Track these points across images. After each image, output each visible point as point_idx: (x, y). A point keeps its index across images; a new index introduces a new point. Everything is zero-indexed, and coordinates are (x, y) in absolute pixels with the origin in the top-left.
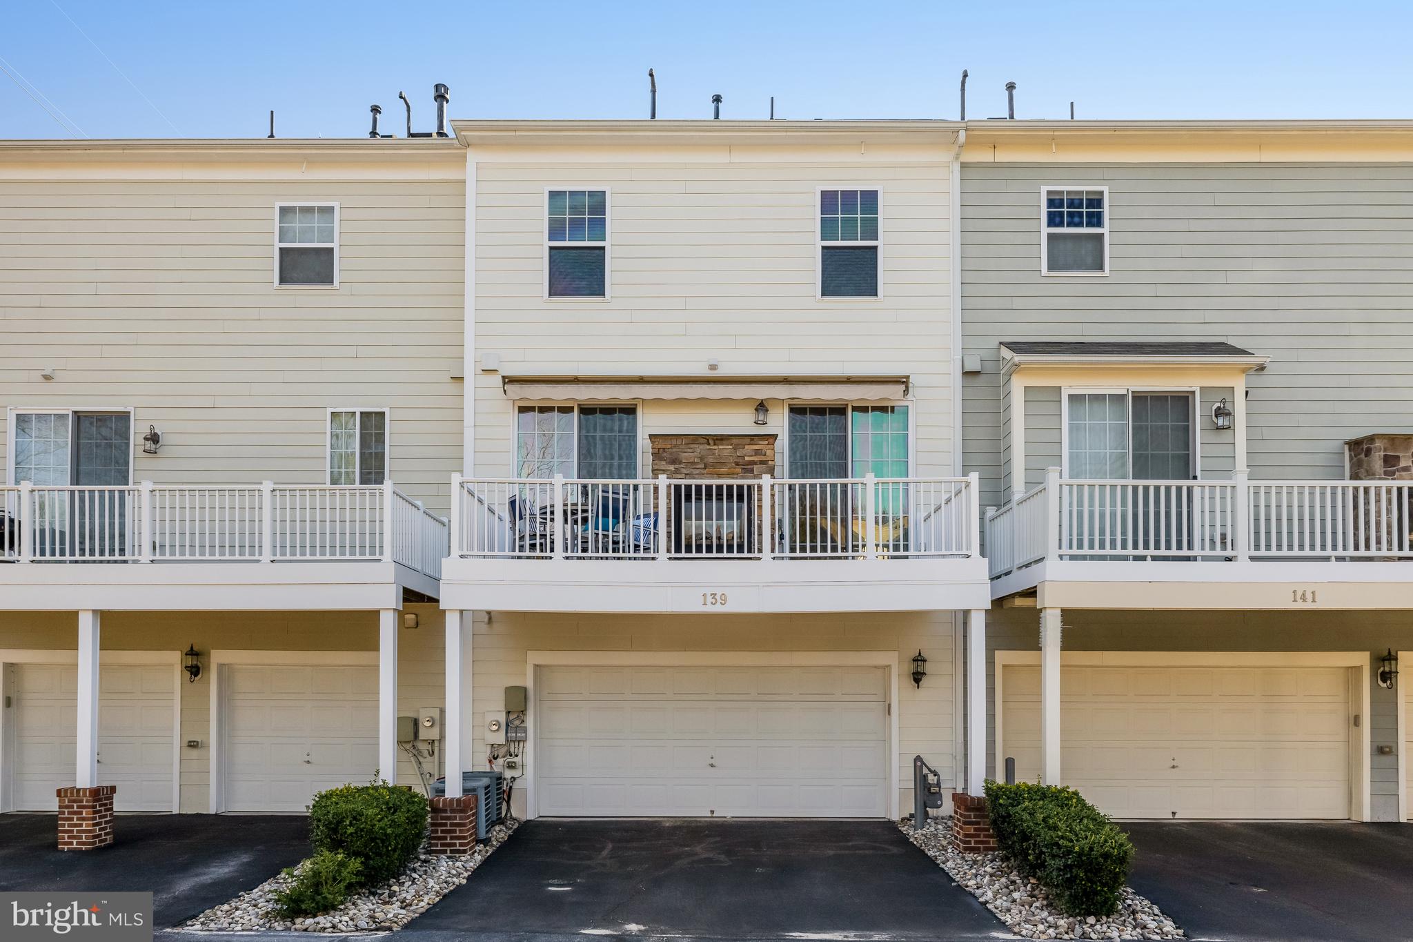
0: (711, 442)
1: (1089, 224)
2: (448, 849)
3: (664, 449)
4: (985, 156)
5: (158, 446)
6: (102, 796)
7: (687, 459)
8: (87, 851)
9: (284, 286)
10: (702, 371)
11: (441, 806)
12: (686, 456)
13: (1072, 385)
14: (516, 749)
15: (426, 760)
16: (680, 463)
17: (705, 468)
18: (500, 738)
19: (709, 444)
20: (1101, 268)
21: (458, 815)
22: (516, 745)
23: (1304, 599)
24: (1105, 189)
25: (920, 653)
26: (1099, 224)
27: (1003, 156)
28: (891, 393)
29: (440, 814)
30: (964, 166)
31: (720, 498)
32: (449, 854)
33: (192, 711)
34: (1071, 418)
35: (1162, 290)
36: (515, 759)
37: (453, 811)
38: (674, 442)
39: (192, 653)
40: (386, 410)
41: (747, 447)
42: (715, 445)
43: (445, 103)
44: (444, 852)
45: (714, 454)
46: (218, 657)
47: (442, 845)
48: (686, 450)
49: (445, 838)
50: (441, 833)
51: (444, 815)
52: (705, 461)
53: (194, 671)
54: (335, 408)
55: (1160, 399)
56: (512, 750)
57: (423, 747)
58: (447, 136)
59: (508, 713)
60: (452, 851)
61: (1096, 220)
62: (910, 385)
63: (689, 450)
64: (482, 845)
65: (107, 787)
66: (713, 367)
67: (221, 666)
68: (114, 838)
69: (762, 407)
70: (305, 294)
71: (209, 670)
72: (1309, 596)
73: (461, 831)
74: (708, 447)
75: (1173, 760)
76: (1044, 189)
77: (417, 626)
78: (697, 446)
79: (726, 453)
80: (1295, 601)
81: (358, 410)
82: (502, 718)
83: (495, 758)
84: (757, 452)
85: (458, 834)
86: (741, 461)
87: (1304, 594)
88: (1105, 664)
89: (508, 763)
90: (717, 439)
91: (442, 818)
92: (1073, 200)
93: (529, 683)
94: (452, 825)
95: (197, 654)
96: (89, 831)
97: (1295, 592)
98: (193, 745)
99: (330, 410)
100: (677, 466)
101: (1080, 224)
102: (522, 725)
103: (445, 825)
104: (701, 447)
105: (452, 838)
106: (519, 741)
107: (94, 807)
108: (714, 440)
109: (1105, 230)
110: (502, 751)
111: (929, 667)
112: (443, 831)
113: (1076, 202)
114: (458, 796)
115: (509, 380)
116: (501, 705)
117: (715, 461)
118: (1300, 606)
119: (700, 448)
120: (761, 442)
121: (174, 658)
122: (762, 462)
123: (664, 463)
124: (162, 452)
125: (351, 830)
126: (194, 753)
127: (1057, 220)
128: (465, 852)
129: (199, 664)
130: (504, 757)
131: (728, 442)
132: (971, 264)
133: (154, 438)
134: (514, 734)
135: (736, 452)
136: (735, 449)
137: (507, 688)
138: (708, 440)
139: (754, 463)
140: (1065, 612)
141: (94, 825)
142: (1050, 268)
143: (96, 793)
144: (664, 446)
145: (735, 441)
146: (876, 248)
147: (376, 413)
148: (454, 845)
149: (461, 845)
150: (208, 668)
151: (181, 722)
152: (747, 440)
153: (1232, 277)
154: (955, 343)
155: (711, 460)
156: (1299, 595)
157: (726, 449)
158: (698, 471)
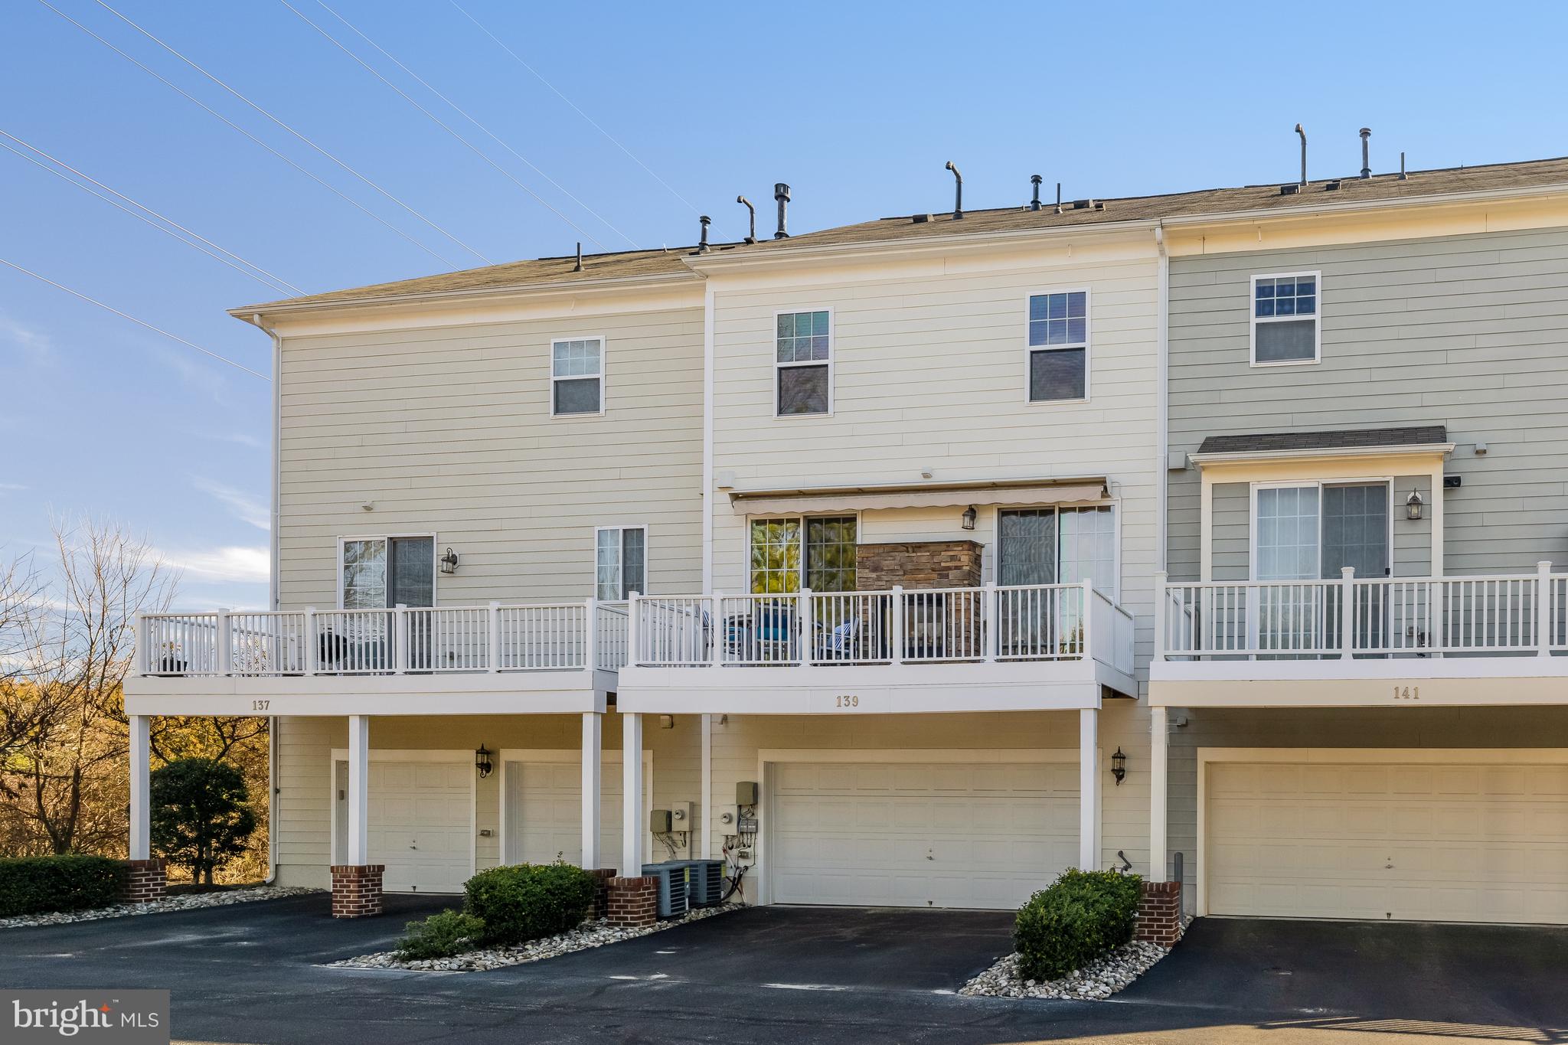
0: (910, 549)
1: (1300, 311)
2: (622, 922)
3: (867, 558)
4: (1194, 249)
5: (455, 567)
6: (370, 875)
7: (887, 566)
8: (353, 919)
9: (558, 416)
10: (915, 479)
11: (615, 884)
12: (888, 563)
13: (1259, 481)
14: (749, 841)
15: (680, 850)
16: (882, 570)
17: (904, 575)
18: (732, 829)
19: (908, 552)
20: (1312, 355)
21: (629, 893)
22: (749, 837)
23: (1406, 695)
24: (1318, 274)
25: (1119, 751)
26: (1311, 309)
27: (1212, 248)
28: (1093, 494)
29: (614, 892)
30: (1172, 260)
31: (921, 604)
32: (622, 927)
33: (487, 805)
34: (1261, 512)
35: (1376, 375)
36: (747, 850)
37: (625, 889)
38: (876, 551)
39: (482, 751)
40: (645, 527)
41: (943, 553)
42: (913, 552)
43: (786, 202)
44: (618, 925)
45: (912, 561)
46: (506, 755)
47: (617, 918)
48: (886, 558)
49: (619, 913)
50: (616, 908)
51: (618, 892)
52: (905, 568)
53: (486, 767)
54: (601, 526)
55: (1355, 490)
56: (745, 842)
57: (676, 837)
58: (787, 236)
59: (740, 807)
60: (625, 924)
61: (1308, 306)
62: (1108, 485)
63: (890, 558)
64: (666, 922)
65: (374, 866)
66: (926, 476)
67: (510, 765)
68: (382, 910)
69: (972, 512)
70: (573, 421)
71: (499, 765)
72: (1411, 693)
73: (632, 907)
74: (907, 555)
75: (1389, 859)
76: (1254, 278)
77: (672, 727)
78: (897, 554)
79: (924, 560)
80: (1397, 697)
81: (621, 528)
82: (734, 812)
83: (731, 848)
84: (953, 558)
85: (629, 909)
86: (937, 567)
87: (1406, 691)
88: (1309, 761)
89: (741, 853)
90: (916, 547)
91: (617, 895)
92: (1283, 286)
93: (760, 779)
94: (624, 901)
95: (488, 753)
96: (355, 902)
97: (1397, 689)
98: (485, 834)
99: (597, 529)
100: (878, 574)
101: (1291, 312)
102: (753, 818)
103: (619, 901)
104: (902, 554)
105: (625, 913)
106: (751, 833)
107: (359, 881)
108: (912, 547)
109: (1316, 317)
110: (735, 842)
111: (1128, 765)
112: (617, 907)
113: (1287, 289)
114: (633, 876)
115: (736, 497)
116: (732, 800)
117: (913, 568)
118: (1402, 702)
119: (900, 556)
120: (955, 549)
121: (470, 756)
122: (957, 568)
123: (867, 571)
124: (459, 572)
125: (485, 897)
126: (487, 841)
127: (1267, 309)
128: (635, 925)
129: (490, 761)
130: (738, 847)
131: (926, 549)
132: (1178, 360)
133: (452, 560)
134: (745, 827)
135: (933, 559)
136: (932, 556)
137: (738, 784)
138: (907, 548)
139: (949, 568)
140: (1169, 709)
141: (359, 897)
142: (1258, 360)
143: (361, 870)
144: (867, 555)
145: (932, 548)
146: (1083, 349)
147: (637, 529)
148: (626, 918)
149: (632, 918)
150: (498, 765)
151: (476, 813)
152: (944, 547)
153: (1453, 357)
154: (1161, 440)
155: (910, 567)
156: (1401, 692)
157: (923, 556)
158: (897, 578)
